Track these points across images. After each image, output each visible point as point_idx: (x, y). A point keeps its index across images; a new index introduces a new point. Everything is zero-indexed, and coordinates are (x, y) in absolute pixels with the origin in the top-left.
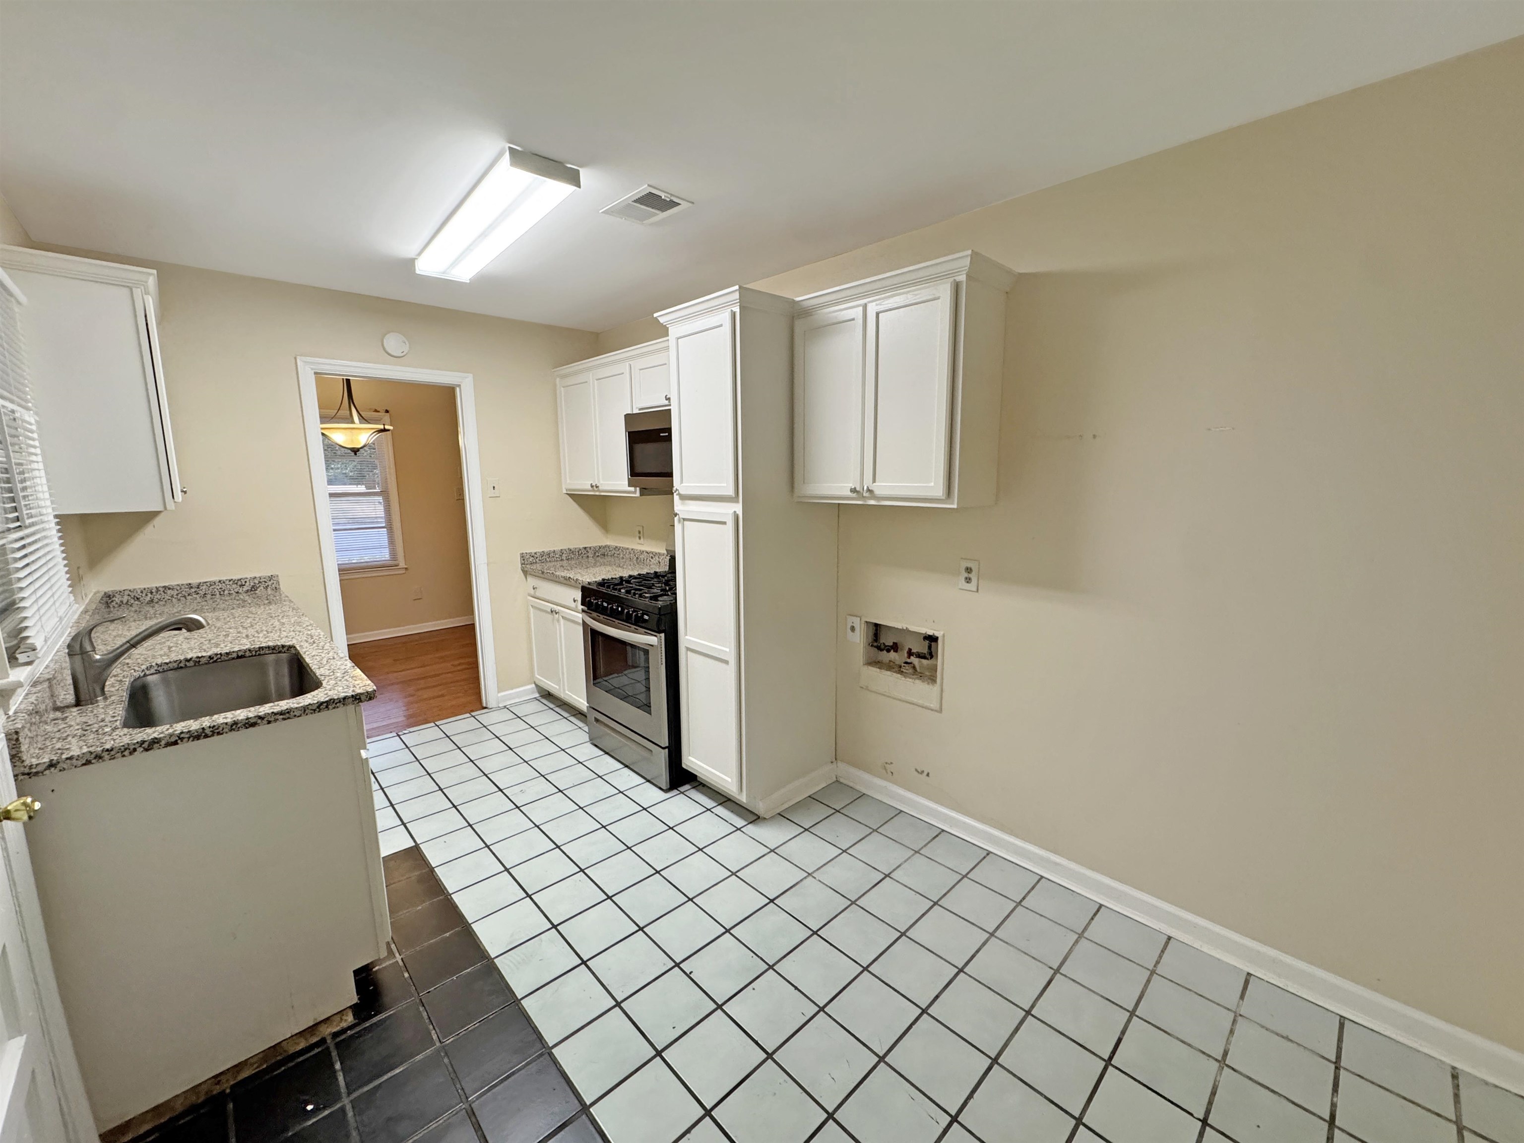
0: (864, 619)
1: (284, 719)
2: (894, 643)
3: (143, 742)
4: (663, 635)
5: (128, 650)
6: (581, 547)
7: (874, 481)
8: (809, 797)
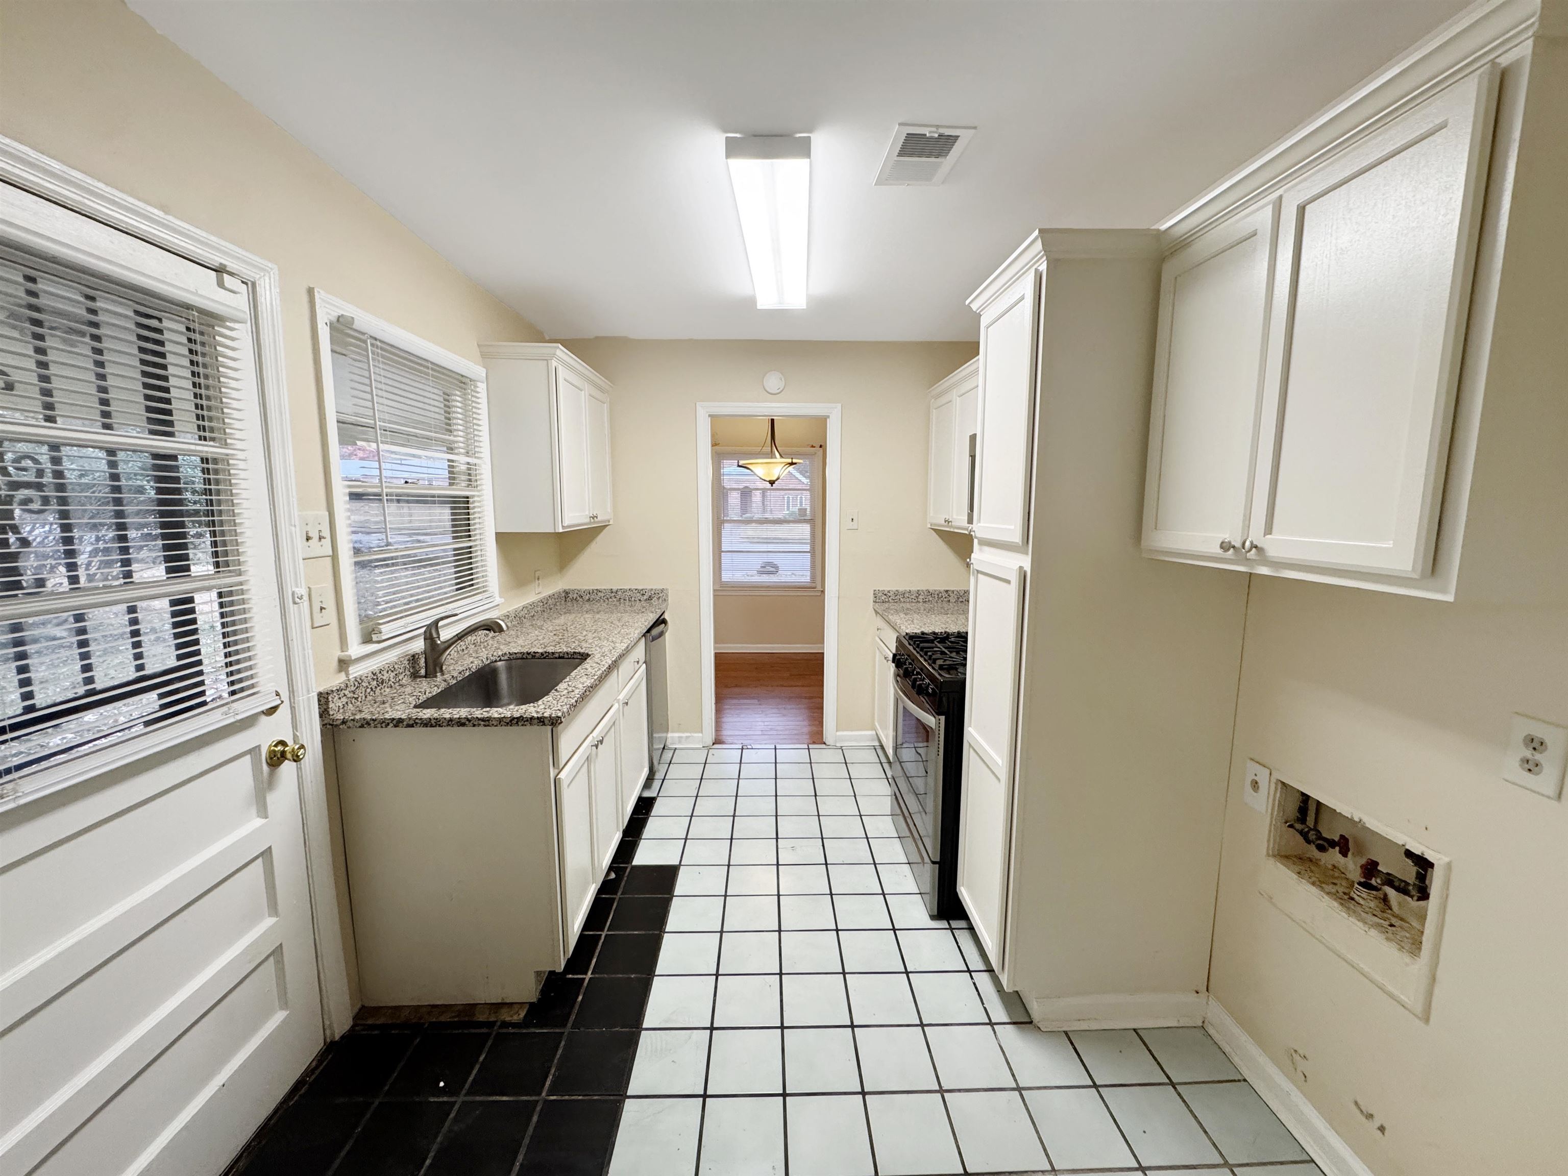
0: (1276, 776)
1: (485, 726)
2: (1342, 837)
3: (393, 719)
4: (943, 718)
5: (456, 641)
6: (942, 589)
7: (1269, 529)
8: (1135, 1030)
